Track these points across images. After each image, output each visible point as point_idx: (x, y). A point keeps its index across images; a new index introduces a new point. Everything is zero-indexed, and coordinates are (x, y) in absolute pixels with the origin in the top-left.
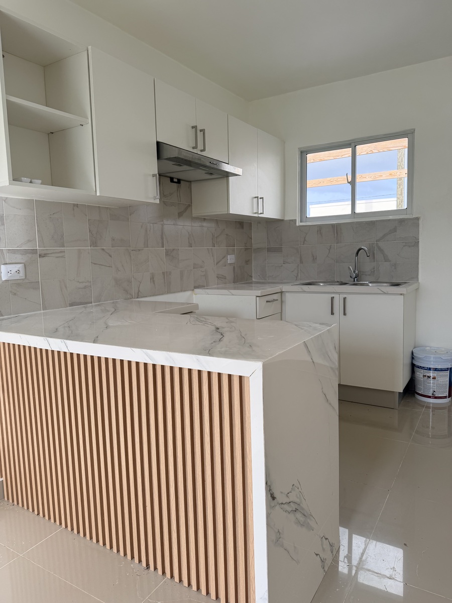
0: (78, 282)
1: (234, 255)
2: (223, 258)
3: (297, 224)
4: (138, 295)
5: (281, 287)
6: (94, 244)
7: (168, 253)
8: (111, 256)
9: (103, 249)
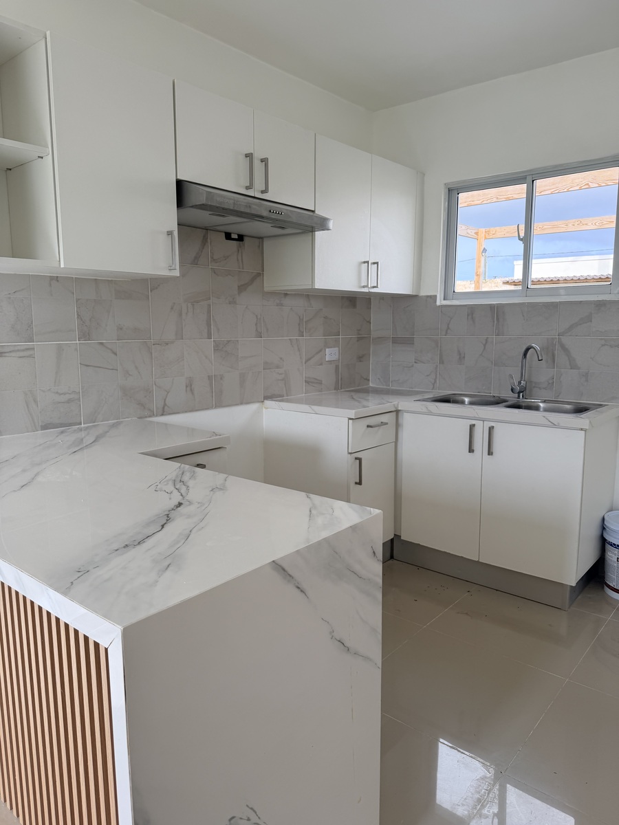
0: (57, 393)
1: (337, 349)
2: (317, 353)
3: (438, 303)
4: (164, 411)
5: (396, 403)
6: (85, 335)
7: (217, 348)
8: (116, 354)
9: (102, 344)
